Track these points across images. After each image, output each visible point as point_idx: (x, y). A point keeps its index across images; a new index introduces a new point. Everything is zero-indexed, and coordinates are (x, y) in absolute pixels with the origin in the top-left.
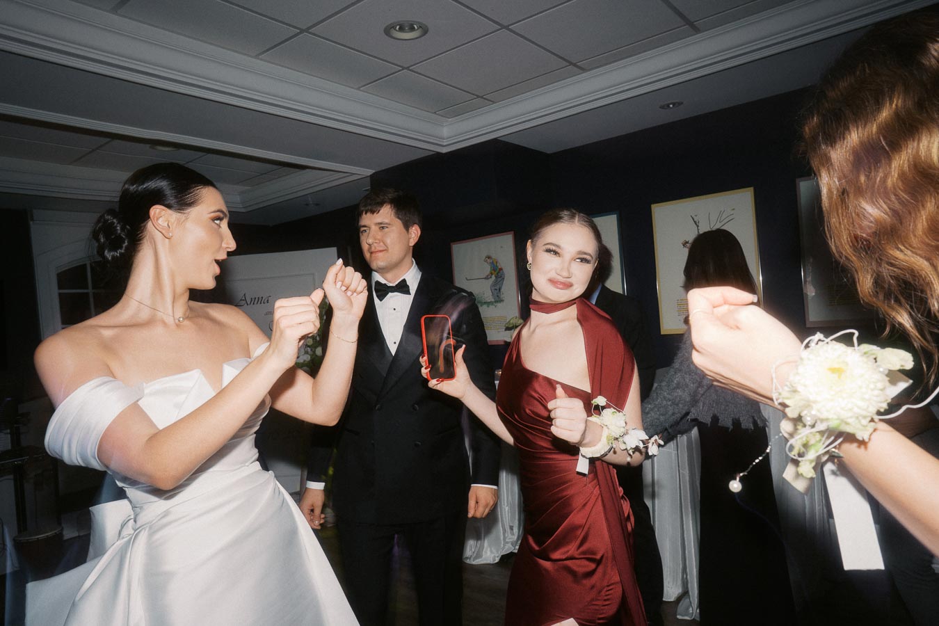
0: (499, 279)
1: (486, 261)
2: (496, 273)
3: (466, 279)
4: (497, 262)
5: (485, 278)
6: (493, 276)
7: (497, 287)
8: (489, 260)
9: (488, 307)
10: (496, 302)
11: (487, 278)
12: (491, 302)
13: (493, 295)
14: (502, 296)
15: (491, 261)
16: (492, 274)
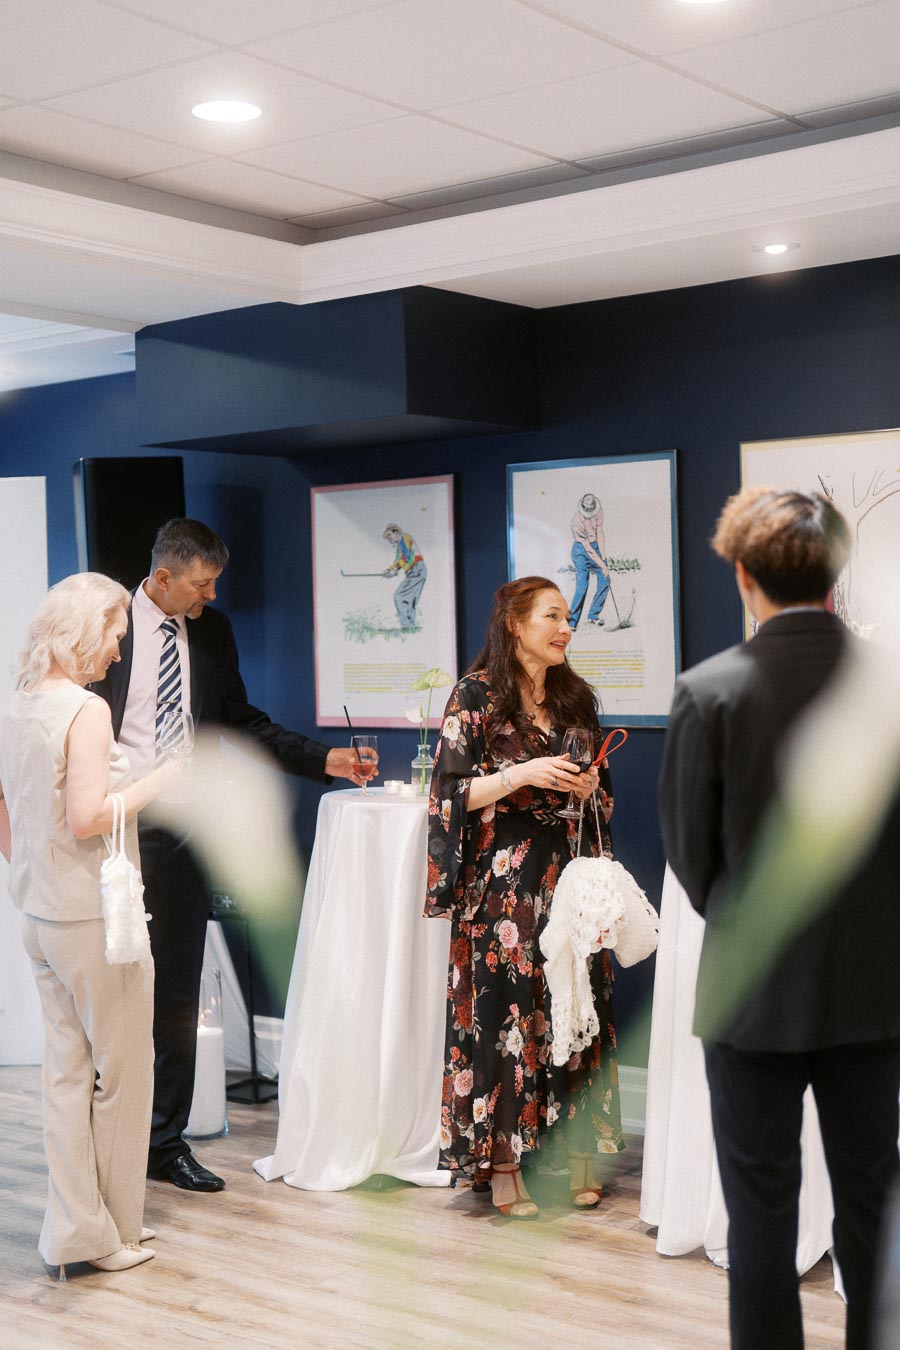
0: (414, 580)
1: (388, 537)
2: (407, 566)
3: (342, 573)
4: (411, 542)
5: (384, 575)
6: (402, 572)
7: (409, 599)
8: (393, 536)
9: (387, 639)
10: (405, 630)
11: (387, 575)
12: (393, 630)
13: (399, 613)
14: (418, 618)
15: (399, 539)
16: (399, 568)
